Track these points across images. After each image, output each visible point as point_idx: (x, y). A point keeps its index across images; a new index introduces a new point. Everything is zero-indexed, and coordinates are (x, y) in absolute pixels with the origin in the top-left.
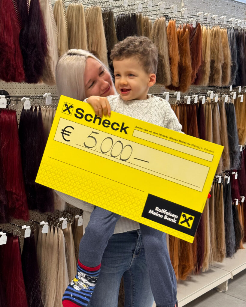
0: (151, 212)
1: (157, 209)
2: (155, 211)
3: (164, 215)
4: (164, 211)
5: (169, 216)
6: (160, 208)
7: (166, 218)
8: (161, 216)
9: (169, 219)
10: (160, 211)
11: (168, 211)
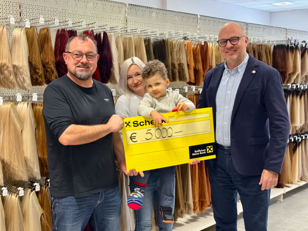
0: (193, 154)
1: (195, 151)
2: (195, 153)
3: (199, 152)
4: (199, 151)
5: (202, 152)
6: (197, 150)
7: (201, 153)
8: (198, 154)
9: (202, 153)
10: (197, 151)
11: (200, 150)
